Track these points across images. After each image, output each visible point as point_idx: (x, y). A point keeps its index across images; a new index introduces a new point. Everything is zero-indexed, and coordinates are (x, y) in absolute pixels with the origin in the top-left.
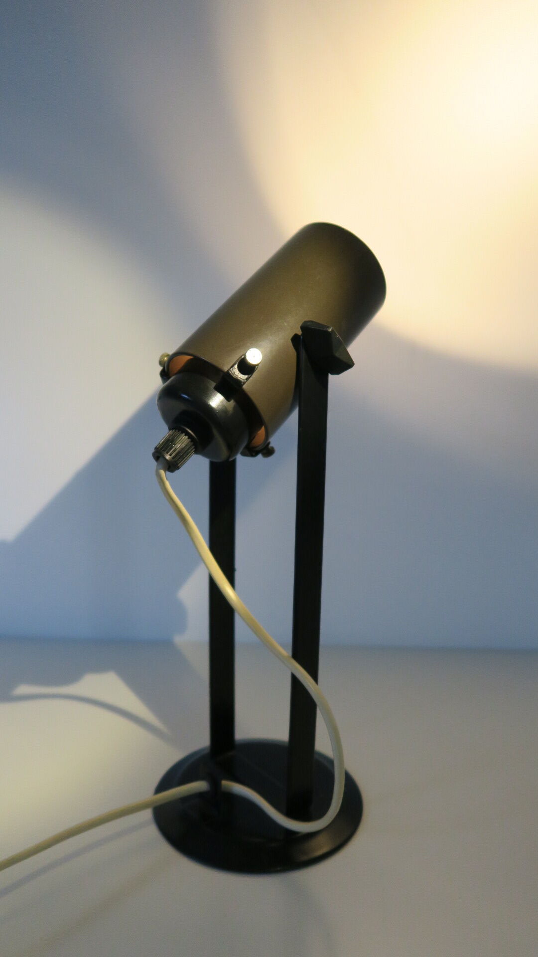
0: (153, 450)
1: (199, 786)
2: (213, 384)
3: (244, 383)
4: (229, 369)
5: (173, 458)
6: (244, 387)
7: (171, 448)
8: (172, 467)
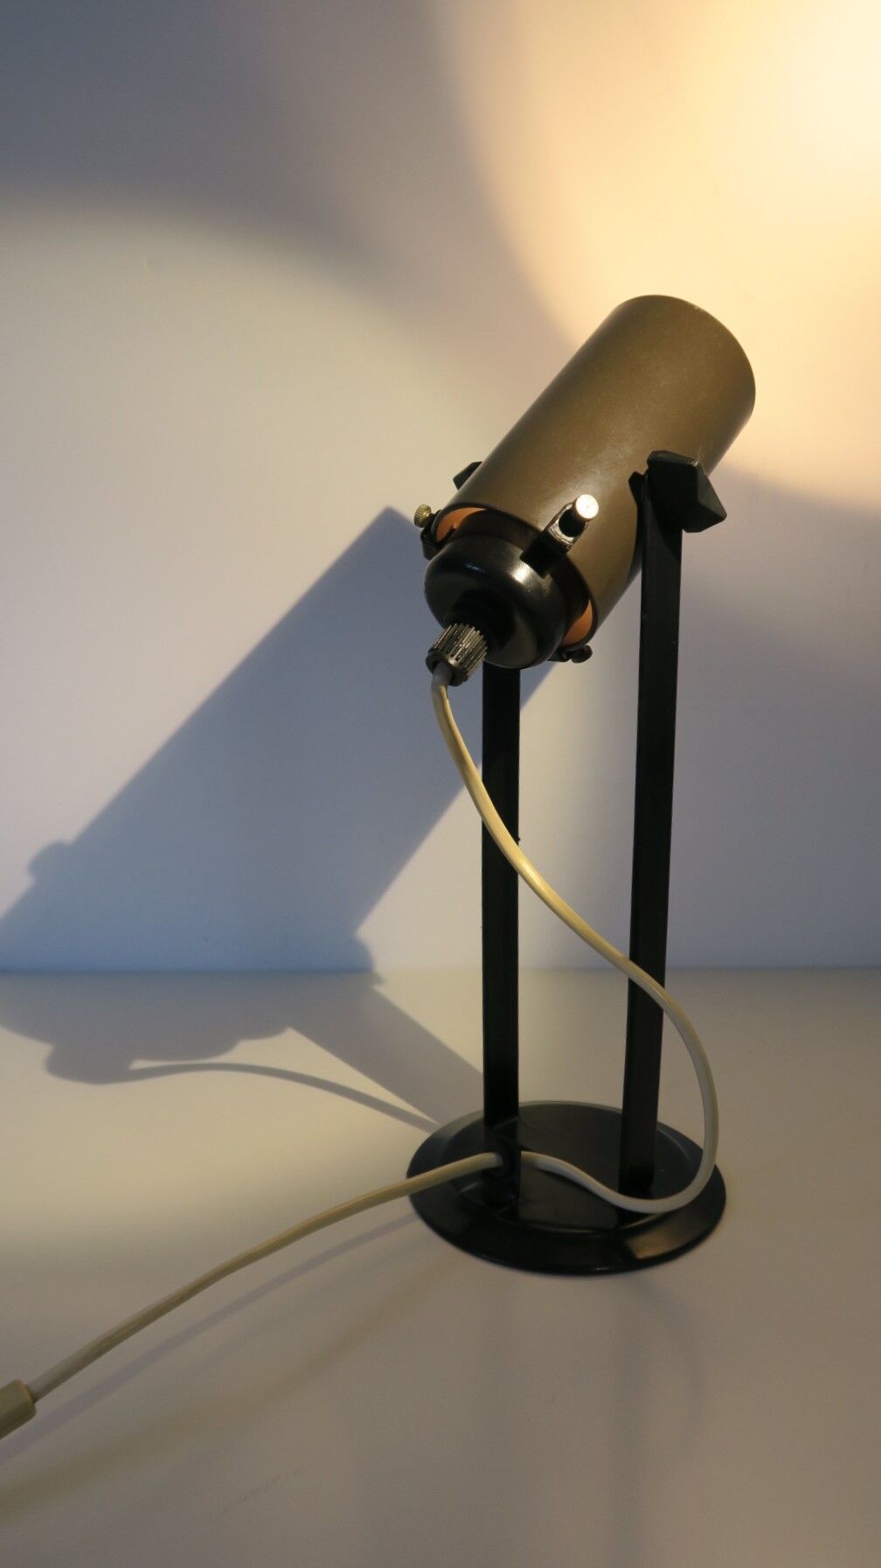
0: (426, 655)
1: (486, 1159)
2: (520, 552)
3: (570, 547)
4: (548, 527)
5: (461, 664)
6: (569, 553)
7: (458, 648)
8: (456, 677)
